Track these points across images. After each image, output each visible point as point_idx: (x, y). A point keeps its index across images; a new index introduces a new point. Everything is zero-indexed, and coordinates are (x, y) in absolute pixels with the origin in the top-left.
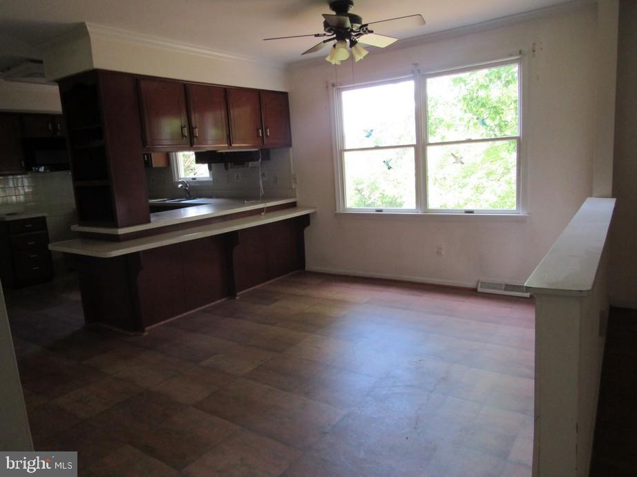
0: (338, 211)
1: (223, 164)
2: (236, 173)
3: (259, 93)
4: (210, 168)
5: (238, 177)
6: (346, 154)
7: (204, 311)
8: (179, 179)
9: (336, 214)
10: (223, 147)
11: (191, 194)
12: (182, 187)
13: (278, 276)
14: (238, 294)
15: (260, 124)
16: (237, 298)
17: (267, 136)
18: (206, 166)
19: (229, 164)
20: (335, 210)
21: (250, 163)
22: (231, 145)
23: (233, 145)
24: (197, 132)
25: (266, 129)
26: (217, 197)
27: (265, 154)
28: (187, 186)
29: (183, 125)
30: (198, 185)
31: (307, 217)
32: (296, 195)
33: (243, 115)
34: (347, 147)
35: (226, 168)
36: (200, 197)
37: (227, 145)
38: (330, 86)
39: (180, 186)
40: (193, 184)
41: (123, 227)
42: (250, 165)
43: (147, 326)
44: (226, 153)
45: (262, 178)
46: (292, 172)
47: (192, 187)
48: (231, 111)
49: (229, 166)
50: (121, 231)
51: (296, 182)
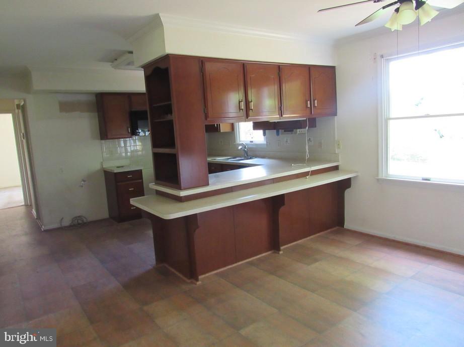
0: (380, 177)
1: (275, 131)
2: (286, 138)
3: (309, 68)
4: (264, 134)
5: (287, 141)
6: (391, 122)
7: (251, 263)
8: (240, 141)
9: (378, 180)
10: (274, 118)
11: (249, 154)
12: (242, 148)
13: (319, 232)
14: (282, 248)
15: (309, 96)
16: (281, 252)
17: (314, 106)
18: (261, 132)
19: (280, 130)
20: (378, 176)
21: (298, 130)
22: (282, 116)
23: (284, 116)
24: (252, 105)
25: (314, 101)
26: (269, 158)
27: (312, 123)
28: (245, 148)
29: (240, 100)
30: (254, 147)
31: (348, 180)
32: (338, 160)
33: (293, 88)
34: (392, 116)
35: (278, 134)
36: (256, 156)
37: (278, 116)
38: (378, 58)
39: (240, 147)
40: (250, 146)
41: (186, 189)
42: (298, 132)
43: (200, 275)
44: (278, 122)
45: (308, 143)
46: (336, 139)
47: (250, 148)
48: (284, 85)
49: (280, 132)
50: (183, 193)
51: (339, 148)
